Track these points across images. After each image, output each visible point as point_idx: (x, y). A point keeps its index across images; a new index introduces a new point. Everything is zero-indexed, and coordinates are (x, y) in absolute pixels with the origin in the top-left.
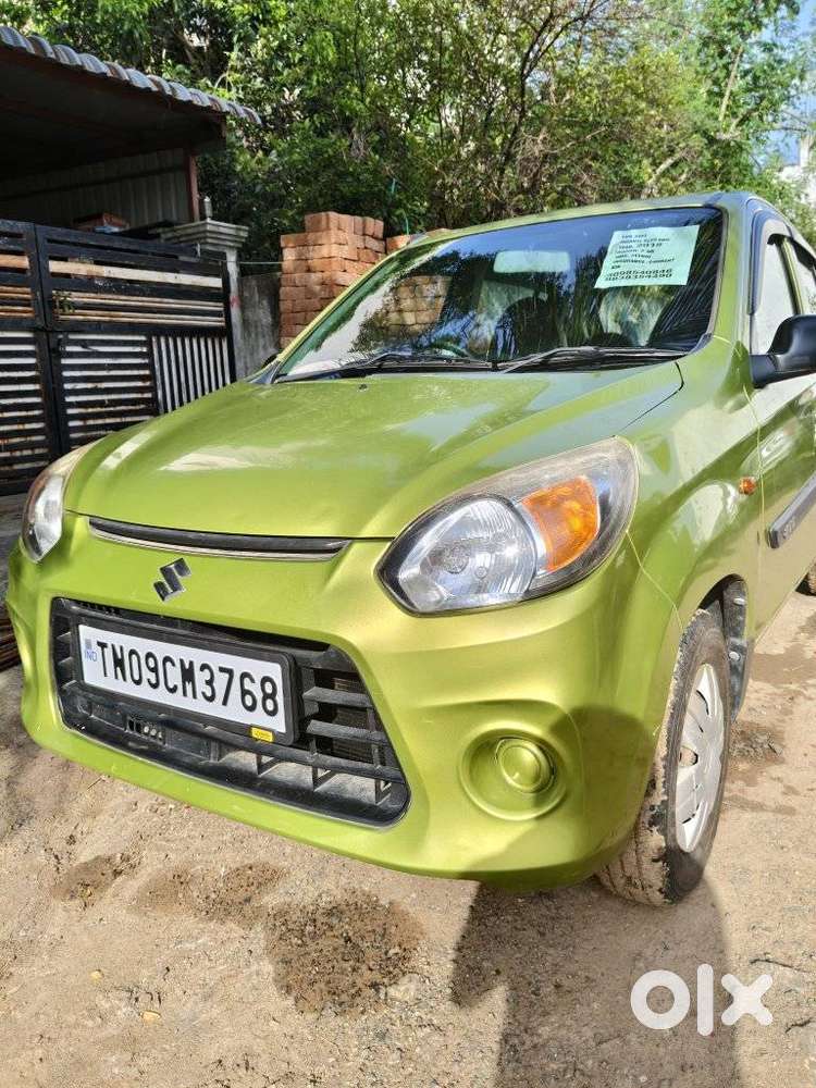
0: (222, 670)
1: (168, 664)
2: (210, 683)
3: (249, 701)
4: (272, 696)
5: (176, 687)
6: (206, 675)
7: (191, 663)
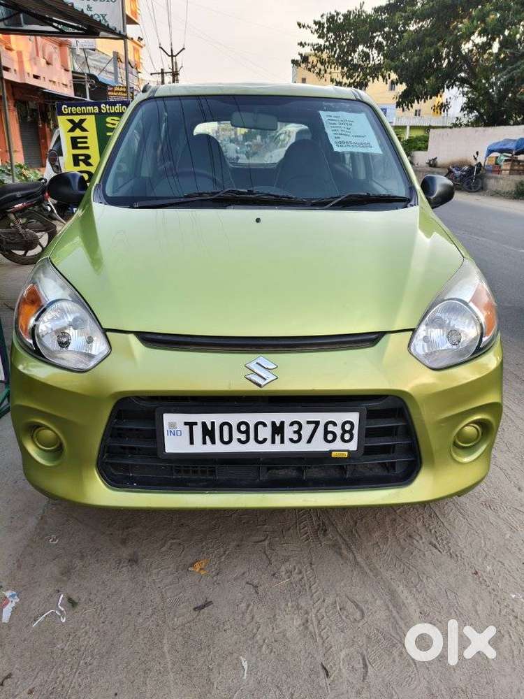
1: (260, 427)
3: (330, 437)
4: (350, 432)
5: (265, 440)
6: (296, 427)
7: (282, 423)
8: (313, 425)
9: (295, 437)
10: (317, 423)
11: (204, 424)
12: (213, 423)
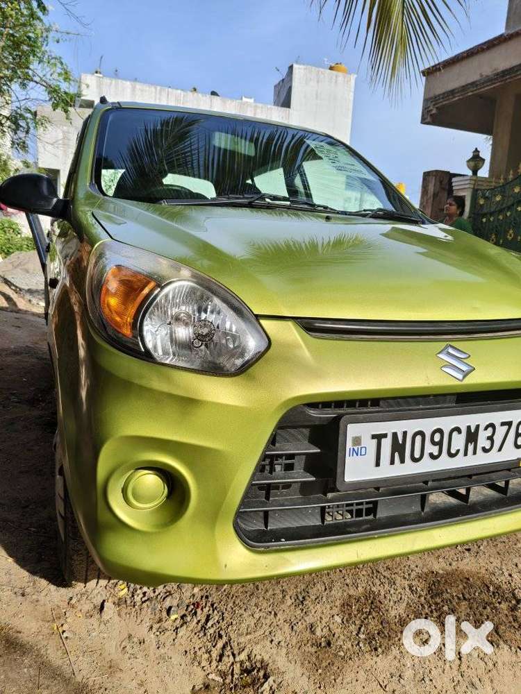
0: (503, 424)
2: (491, 438)
8: (506, 427)
9: (487, 445)
10: (509, 424)
11: (395, 435)
12: (405, 433)
